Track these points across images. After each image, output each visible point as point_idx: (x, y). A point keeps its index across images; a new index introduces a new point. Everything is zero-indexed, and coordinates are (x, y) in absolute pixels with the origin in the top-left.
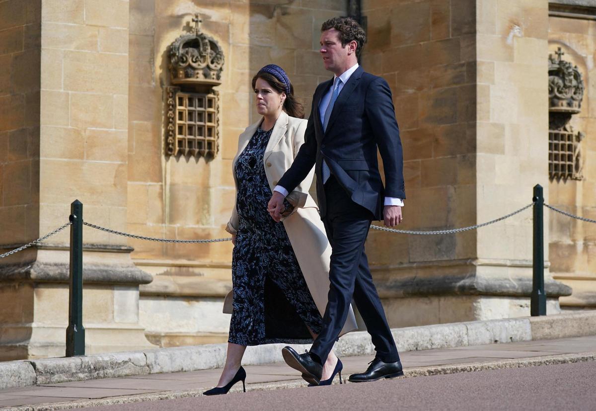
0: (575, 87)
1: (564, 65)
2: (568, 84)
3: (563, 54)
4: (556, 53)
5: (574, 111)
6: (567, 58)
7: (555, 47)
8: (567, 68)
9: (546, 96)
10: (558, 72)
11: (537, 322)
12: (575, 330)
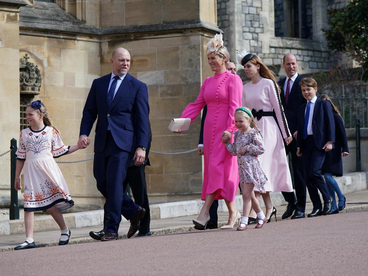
0: (36, 78)
1: (29, 65)
2: (32, 76)
3: (29, 58)
4: (24, 57)
5: (36, 93)
6: (31, 60)
7: (24, 54)
8: (31, 67)
9: (18, 84)
10: (26, 69)
11: (14, 224)
12: (37, 228)
